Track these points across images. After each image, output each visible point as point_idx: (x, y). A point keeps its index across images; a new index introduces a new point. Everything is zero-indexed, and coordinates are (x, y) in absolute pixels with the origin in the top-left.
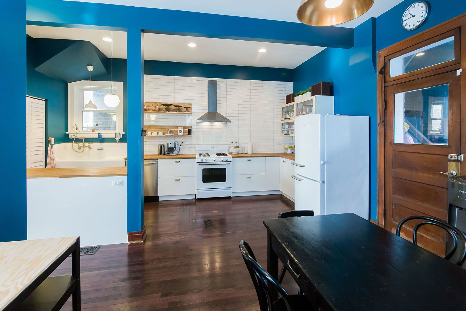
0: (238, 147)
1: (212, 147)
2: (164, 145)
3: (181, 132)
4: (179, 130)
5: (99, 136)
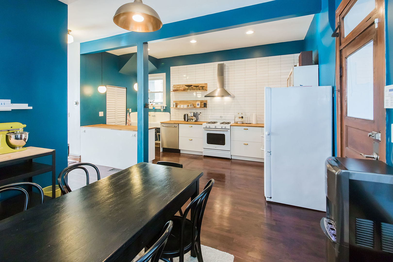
0: (242, 117)
1: (221, 117)
2: (187, 114)
3: (198, 105)
4: (197, 103)
5: (153, 108)
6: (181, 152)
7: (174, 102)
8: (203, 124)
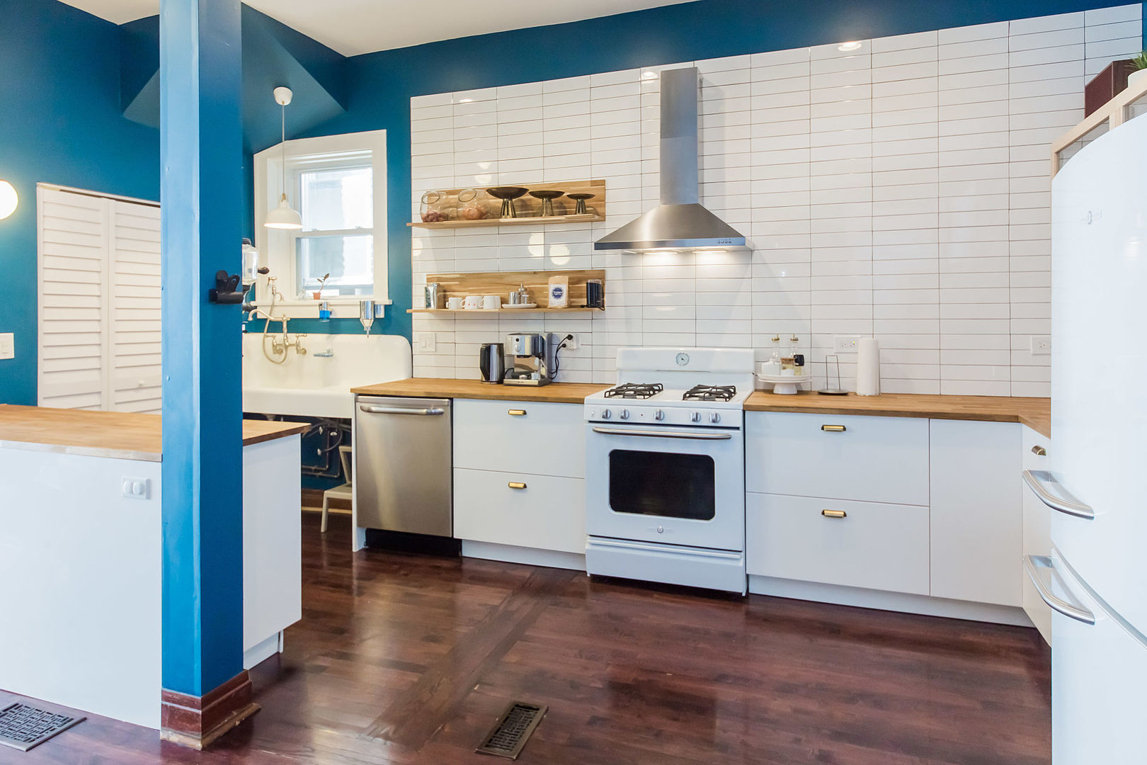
0: (799, 360)
2: (500, 346)
3: (559, 296)
4: (552, 287)
5: (322, 312)
6: (467, 552)
7: (429, 280)
8: (586, 398)
